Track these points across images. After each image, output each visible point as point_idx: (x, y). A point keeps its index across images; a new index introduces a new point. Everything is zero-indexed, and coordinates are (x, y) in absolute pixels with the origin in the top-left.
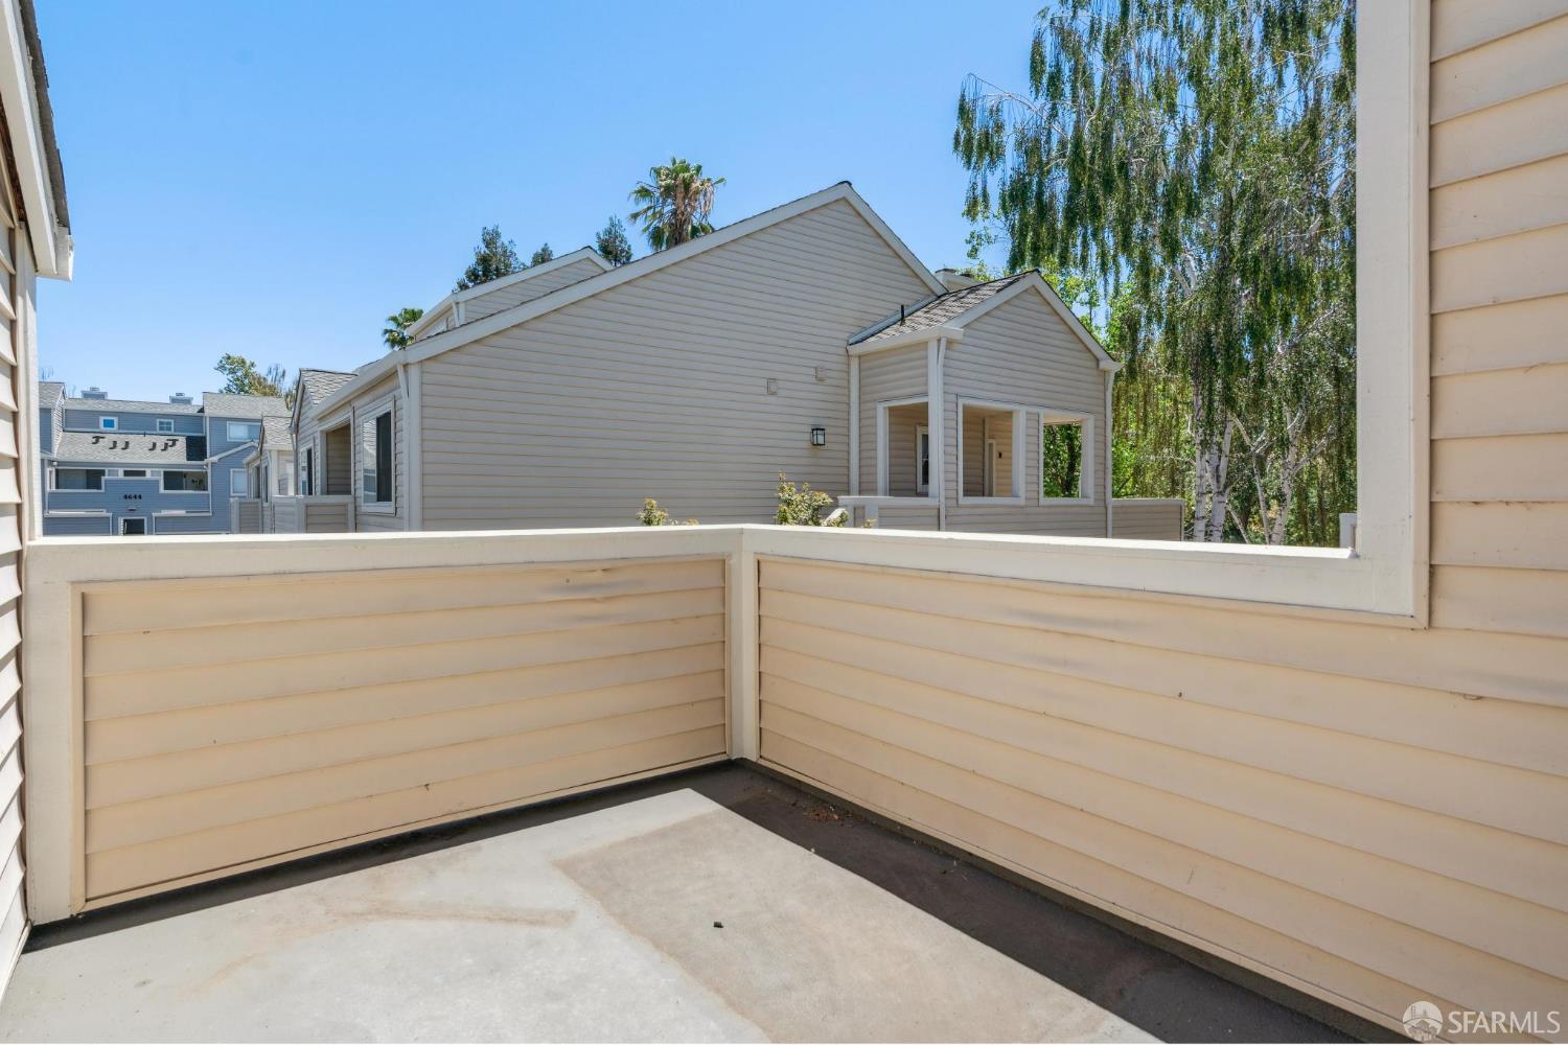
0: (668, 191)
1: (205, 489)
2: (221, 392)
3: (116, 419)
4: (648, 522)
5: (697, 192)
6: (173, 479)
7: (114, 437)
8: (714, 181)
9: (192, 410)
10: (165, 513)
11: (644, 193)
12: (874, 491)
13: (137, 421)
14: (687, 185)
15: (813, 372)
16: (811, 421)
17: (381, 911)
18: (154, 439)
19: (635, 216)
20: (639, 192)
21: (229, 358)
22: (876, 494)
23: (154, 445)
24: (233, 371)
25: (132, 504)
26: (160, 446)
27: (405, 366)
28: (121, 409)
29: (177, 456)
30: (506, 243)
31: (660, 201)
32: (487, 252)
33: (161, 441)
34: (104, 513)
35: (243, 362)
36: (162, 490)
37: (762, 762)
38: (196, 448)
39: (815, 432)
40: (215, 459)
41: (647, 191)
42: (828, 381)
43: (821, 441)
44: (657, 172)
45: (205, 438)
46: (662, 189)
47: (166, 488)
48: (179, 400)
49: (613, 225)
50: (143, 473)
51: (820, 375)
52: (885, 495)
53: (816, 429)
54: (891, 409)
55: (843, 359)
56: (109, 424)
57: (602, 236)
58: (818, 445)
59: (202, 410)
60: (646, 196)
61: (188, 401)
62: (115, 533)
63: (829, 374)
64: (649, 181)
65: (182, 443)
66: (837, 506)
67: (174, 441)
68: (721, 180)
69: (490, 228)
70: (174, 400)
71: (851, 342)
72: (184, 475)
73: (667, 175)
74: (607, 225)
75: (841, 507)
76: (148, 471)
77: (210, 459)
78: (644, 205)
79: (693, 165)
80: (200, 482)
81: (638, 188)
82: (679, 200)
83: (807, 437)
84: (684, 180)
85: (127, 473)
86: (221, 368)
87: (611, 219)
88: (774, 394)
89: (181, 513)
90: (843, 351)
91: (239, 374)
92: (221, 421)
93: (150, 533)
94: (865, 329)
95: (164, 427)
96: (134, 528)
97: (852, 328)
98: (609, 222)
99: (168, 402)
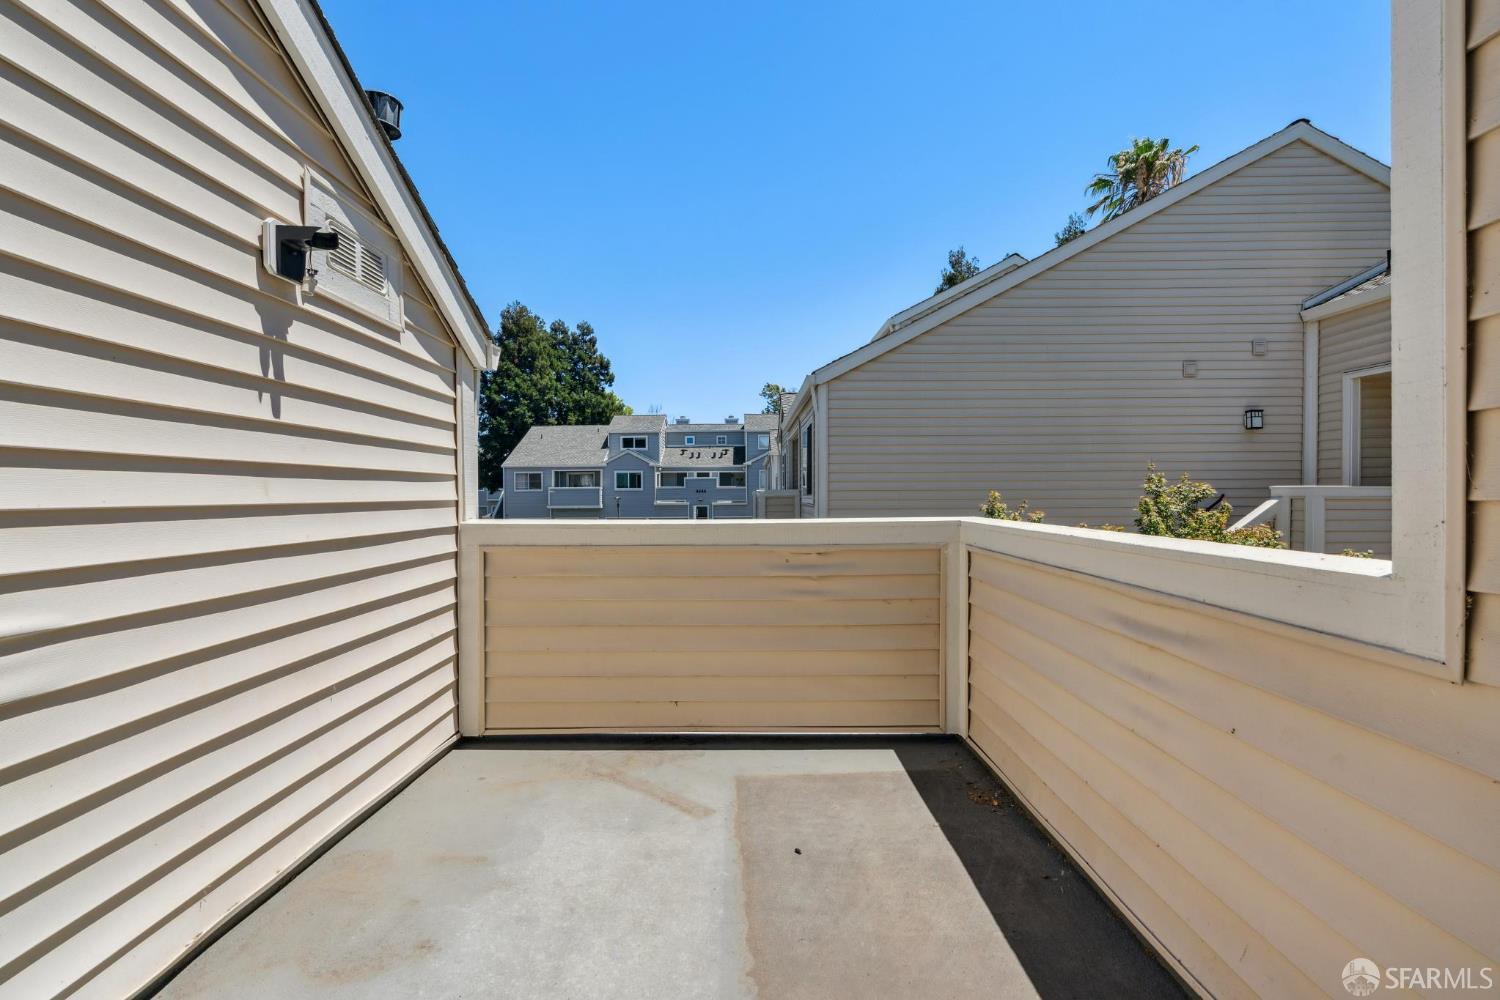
0: (1128, 176)
1: (744, 485)
2: (763, 413)
3: (693, 437)
4: (991, 513)
5: (1164, 167)
6: (726, 478)
7: (692, 450)
8: (1185, 150)
9: (737, 428)
10: (720, 502)
11: (1102, 183)
12: (1338, 480)
13: (706, 437)
14: (1150, 165)
15: (1249, 346)
16: (1244, 402)
17: (614, 777)
18: (715, 450)
19: (1092, 210)
20: (1096, 184)
21: (769, 386)
22: (1341, 483)
23: (715, 454)
24: (771, 396)
25: (701, 496)
26: (718, 455)
27: (816, 387)
28: (697, 430)
29: (727, 462)
30: (970, 261)
31: (1121, 187)
32: (953, 271)
33: (719, 451)
34: (685, 503)
35: (778, 389)
36: (718, 486)
37: (968, 740)
38: (740, 455)
39: (1249, 414)
40: (749, 463)
41: (1104, 181)
42: (1270, 355)
43: (1257, 422)
44: (1116, 159)
45: (744, 448)
46: (1121, 176)
47: (721, 484)
48: (731, 421)
49: (1072, 223)
50: (707, 475)
51: (1259, 349)
52: (1354, 484)
53: (1252, 411)
54: (1364, 380)
55: (1299, 327)
56: (690, 441)
57: (1061, 237)
58: (1252, 428)
59: (743, 428)
60: (1104, 186)
61: (736, 421)
62: (691, 517)
63: (1272, 346)
64: (1106, 170)
65: (731, 451)
66: (1269, 497)
67: (726, 451)
68: (1193, 149)
69: (955, 250)
70: (727, 421)
71: (1307, 305)
72: (732, 475)
73: (1126, 161)
74: (1066, 225)
75: (1274, 498)
76: (711, 473)
77: (746, 463)
78: (1101, 196)
79: (1157, 142)
80: (740, 480)
81: (1095, 180)
82: (1141, 184)
83: (1240, 420)
84: (1146, 159)
85: (699, 475)
86: (764, 394)
87: (1071, 217)
88: (1191, 377)
89: (729, 502)
90: (1296, 318)
91: (775, 398)
92: (754, 434)
93: (711, 518)
94: (1332, 287)
95: (722, 441)
96: (702, 514)
97: (1315, 289)
98: (1068, 221)
99: (724, 422)
